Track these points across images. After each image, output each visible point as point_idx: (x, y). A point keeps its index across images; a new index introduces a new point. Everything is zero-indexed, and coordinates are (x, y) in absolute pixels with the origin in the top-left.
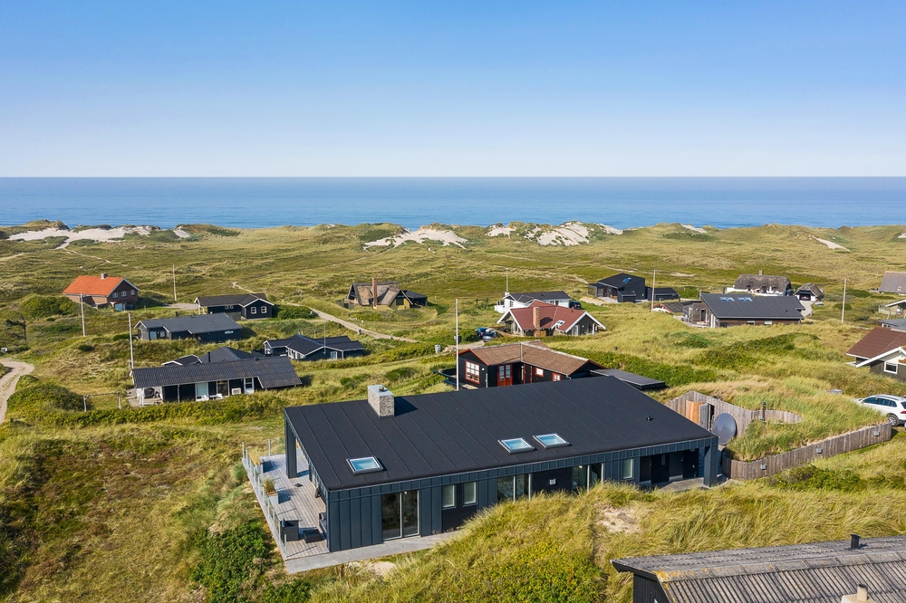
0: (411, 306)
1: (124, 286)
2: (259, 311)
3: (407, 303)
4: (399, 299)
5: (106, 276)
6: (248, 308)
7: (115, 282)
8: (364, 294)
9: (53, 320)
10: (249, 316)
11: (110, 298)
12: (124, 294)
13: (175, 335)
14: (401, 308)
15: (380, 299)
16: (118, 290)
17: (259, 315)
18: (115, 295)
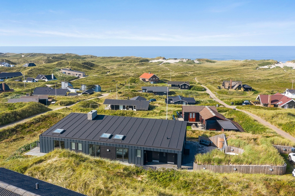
0: (244, 90)
1: (154, 76)
2: (185, 87)
3: (242, 89)
4: (239, 87)
5: (150, 73)
6: (181, 86)
7: (152, 75)
8: (227, 85)
9: (131, 84)
10: (182, 88)
11: (150, 80)
12: (154, 79)
13: (149, 92)
14: (240, 91)
15: (232, 87)
16: (152, 77)
17: (185, 88)
18: (151, 79)
